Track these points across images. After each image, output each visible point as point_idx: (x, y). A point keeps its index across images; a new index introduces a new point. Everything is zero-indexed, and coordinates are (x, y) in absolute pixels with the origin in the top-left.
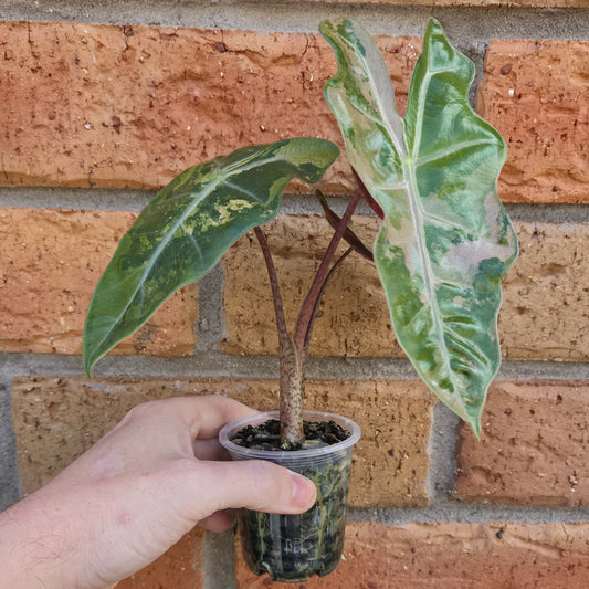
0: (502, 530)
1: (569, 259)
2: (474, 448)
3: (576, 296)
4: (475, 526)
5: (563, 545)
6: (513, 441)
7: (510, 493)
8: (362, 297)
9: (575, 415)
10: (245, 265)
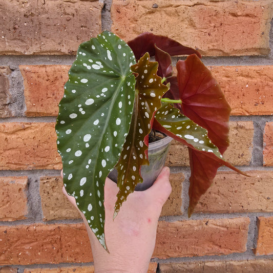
0: (207, 222)
4: (198, 221)
5: (228, 226)
6: (210, 193)
7: (210, 210)
9: (230, 183)
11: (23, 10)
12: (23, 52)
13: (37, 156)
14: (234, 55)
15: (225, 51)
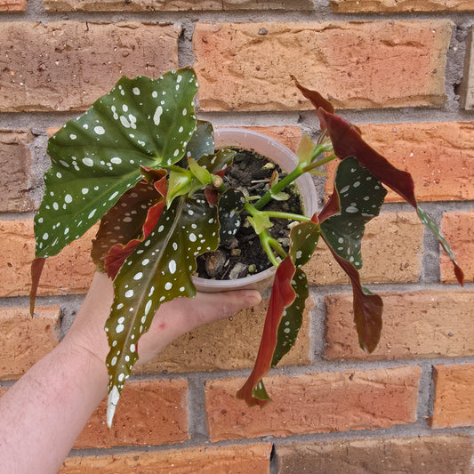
0: (352, 375)
1: (378, 230)
2: (334, 332)
3: (383, 250)
4: (338, 373)
5: (386, 381)
11: (53, 41)
12: (53, 106)
13: (76, 272)
14: (390, 106)
15: (375, 101)
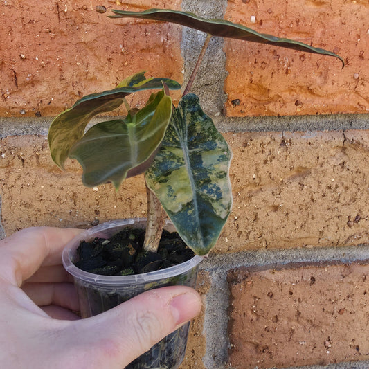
1: (313, 162)
2: (243, 327)
3: (321, 193)
6: (276, 318)
7: (277, 360)
8: (134, 205)
9: (326, 292)
10: (19, 183)
